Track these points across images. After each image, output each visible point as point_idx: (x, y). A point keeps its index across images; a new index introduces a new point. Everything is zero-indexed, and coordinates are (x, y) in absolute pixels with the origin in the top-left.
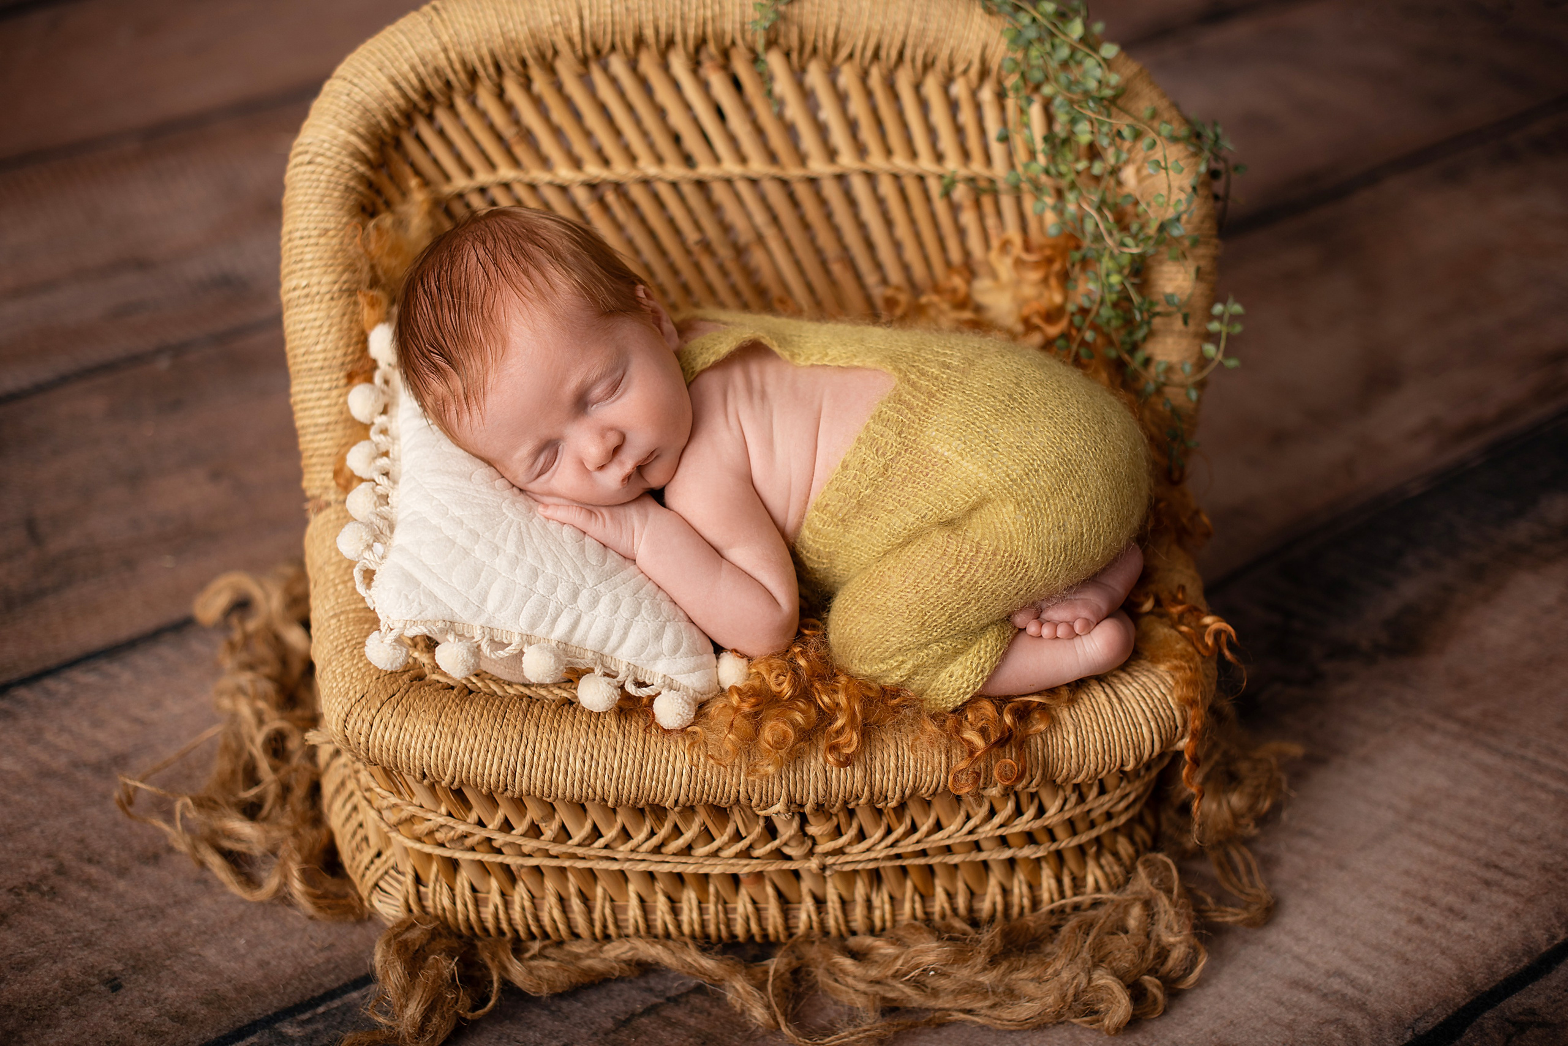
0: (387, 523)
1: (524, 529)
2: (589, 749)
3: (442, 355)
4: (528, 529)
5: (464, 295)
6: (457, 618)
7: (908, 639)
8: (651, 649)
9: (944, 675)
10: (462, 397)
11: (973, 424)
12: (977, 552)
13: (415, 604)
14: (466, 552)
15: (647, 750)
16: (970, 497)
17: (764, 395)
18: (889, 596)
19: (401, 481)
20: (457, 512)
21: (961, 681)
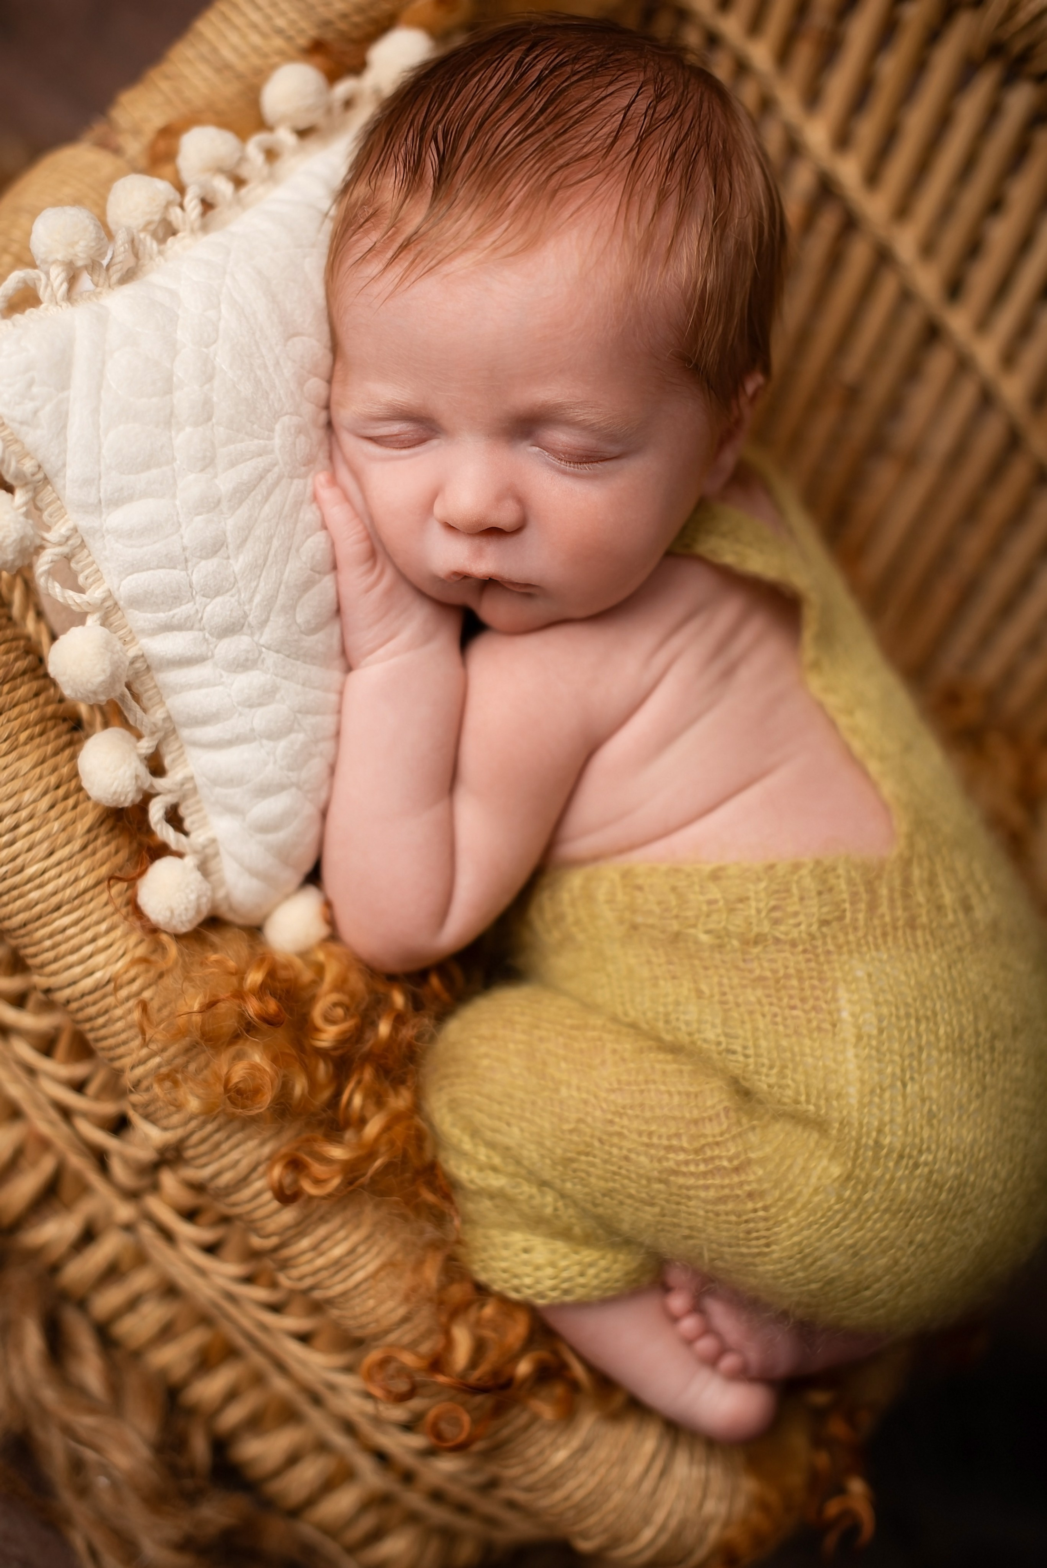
0: (131, 262)
1: (271, 478)
2: (24, 814)
3: (442, 160)
4: (277, 483)
5: (558, 126)
6: (58, 482)
7: (531, 1154)
8: (236, 795)
9: (518, 1238)
10: (400, 240)
11: (918, 1021)
12: (737, 1170)
13: (30, 406)
14: (169, 421)
15: (87, 896)
16: (808, 1102)
17: (728, 673)
18: (574, 1081)
19: (213, 237)
20: (222, 357)
21: (528, 1270)
